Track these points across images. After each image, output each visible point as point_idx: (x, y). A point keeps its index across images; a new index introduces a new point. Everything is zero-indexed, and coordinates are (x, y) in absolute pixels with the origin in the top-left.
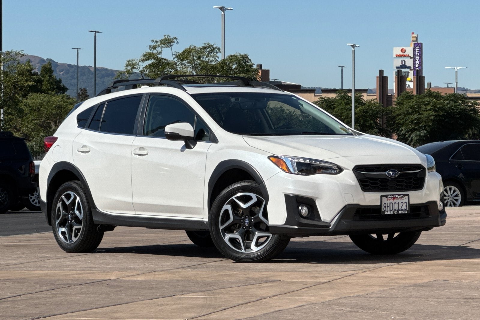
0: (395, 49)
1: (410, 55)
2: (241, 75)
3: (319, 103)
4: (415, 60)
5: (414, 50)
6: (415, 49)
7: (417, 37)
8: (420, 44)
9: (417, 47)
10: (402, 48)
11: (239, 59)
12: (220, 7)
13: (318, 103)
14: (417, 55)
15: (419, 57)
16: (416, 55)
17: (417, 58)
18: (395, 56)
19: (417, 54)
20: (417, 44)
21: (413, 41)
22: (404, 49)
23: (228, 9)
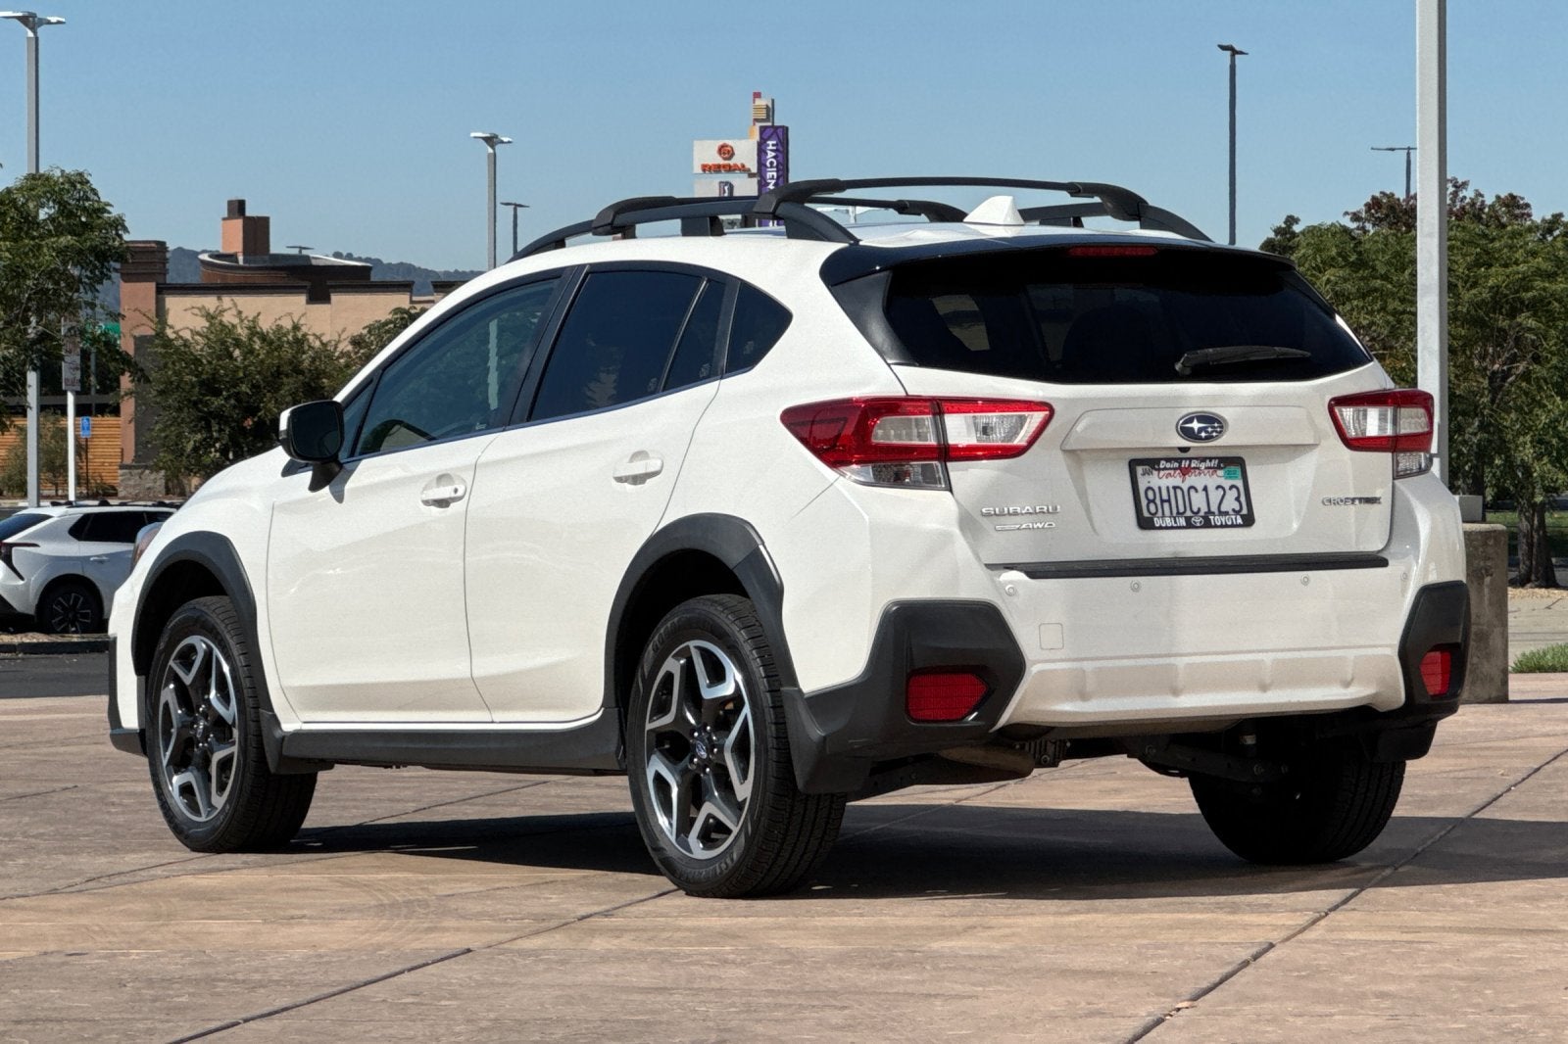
0: (698, 146)
1: (747, 166)
2: (62, 239)
3: (392, 326)
4: (763, 183)
5: (761, 151)
6: (763, 147)
7: (770, 106)
8: (780, 131)
9: (769, 139)
10: (721, 143)
11: (57, 189)
12: (20, 14)
13: (387, 328)
14: (771, 167)
15: (777, 171)
16: (768, 164)
17: (769, 175)
18: (698, 170)
19: (772, 163)
20: (772, 130)
21: (756, 120)
22: (727, 146)
23: (49, 23)
